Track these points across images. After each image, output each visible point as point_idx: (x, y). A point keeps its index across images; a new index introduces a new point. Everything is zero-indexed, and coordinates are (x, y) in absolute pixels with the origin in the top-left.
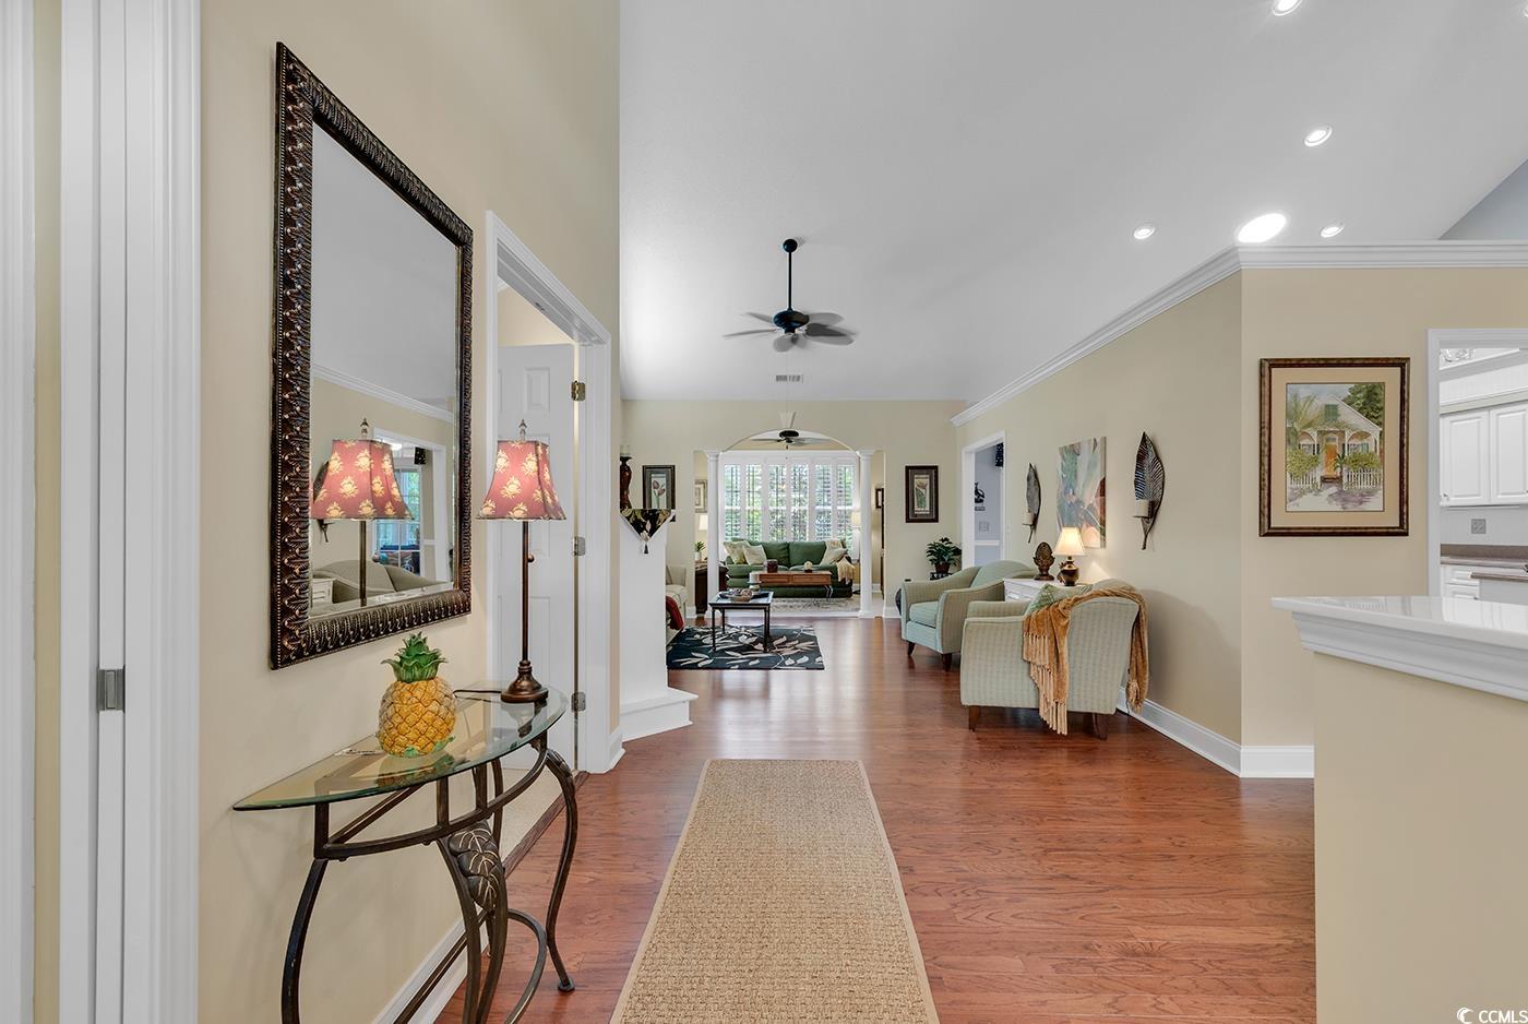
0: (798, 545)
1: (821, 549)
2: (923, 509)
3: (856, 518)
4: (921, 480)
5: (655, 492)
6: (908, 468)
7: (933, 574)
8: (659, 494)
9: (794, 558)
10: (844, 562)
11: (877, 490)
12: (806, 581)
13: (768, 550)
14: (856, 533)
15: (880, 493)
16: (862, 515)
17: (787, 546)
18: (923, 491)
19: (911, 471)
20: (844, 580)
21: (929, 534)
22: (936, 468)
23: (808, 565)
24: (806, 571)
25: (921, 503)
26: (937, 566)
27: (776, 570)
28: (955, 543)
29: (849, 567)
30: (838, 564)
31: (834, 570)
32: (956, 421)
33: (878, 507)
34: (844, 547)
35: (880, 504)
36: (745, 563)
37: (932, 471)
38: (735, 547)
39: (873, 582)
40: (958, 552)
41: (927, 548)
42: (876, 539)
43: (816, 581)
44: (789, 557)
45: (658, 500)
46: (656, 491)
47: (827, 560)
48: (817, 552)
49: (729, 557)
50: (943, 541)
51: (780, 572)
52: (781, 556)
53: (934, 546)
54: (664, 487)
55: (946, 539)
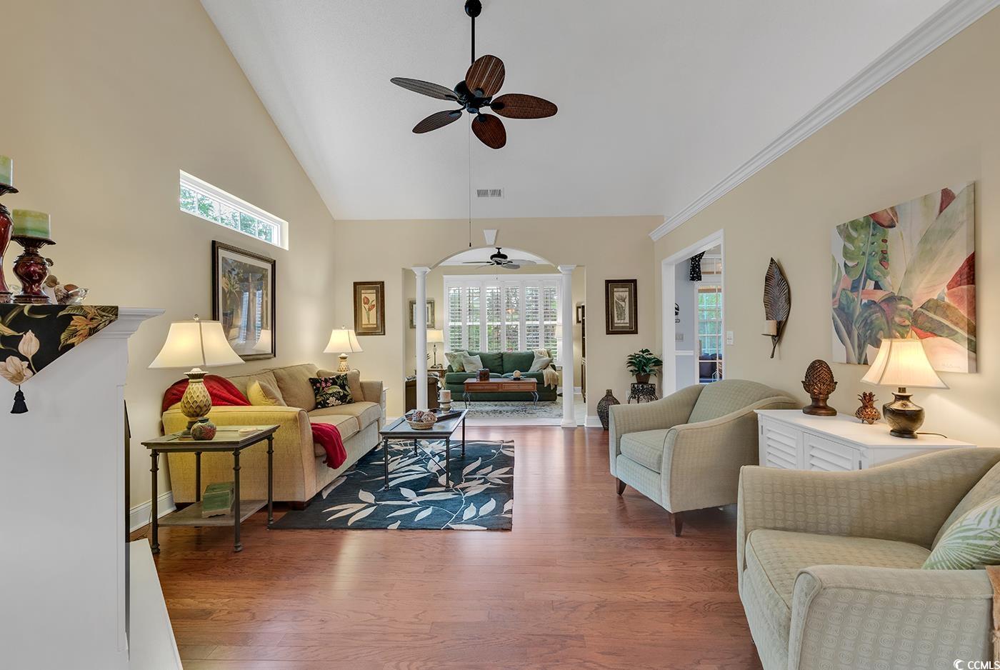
0: (510, 355)
1: (530, 358)
2: (622, 321)
3: (559, 332)
4: (621, 294)
5: (364, 307)
6: (608, 282)
7: (634, 384)
8: (370, 310)
9: (507, 366)
10: (550, 370)
11: (578, 308)
12: (515, 388)
13: (484, 358)
14: (560, 344)
15: (580, 310)
16: (563, 329)
17: (501, 356)
18: (623, 304)
19: (610, 284)
20: (549, 385)
21: (630, 345)
22: (635, 281)
23: (517, 373)
24: (515, 379)
25: (621, 315)
26: (638, 376)
27: (488, 378)
28: (655, 354)
29: (553, 375)
30: (545, 372)
31: (540, 377)
32: (655, 236)
33: (578, 322)
34: (549, 356)
35: (580, 319)
36: (464, 371)
37: (631, 284)
38: (455, 357)
39: (575, 386)
40: (659, 363)
41: (626, 359)
42: (577, 349)
43: (523, 388)
44: (502, 365)
45: (368, 315)
46: (367, 306)
47: (534, 368)
48: (525, 361)
49: (450, 366)
50: (643, 352)
51: (491, 380)
52: (496, 364)
53: (634, 357)
54: (374, 303)
55: (647, 351)
